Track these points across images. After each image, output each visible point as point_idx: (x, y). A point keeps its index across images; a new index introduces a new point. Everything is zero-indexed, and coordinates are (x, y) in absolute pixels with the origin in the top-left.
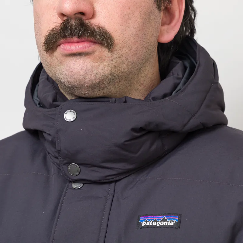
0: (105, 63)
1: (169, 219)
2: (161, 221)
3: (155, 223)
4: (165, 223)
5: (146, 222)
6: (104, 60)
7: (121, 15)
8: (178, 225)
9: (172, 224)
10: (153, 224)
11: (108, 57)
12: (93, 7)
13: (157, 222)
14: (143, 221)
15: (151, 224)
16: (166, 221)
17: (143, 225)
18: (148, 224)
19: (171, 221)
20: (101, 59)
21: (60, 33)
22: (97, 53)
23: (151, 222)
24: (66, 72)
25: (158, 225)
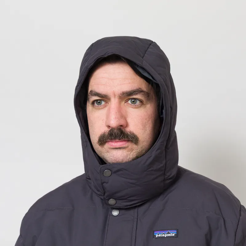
0: (134, 151)
1: (171, 232)
2: (167, 234)
3: (164, 235)
4: (169, 235)
5: (158, 234)
6: (133, 150)
7: (142, 123)
8: (177, 236)
9: (173, 235)
10: (163, 236)
11: (136, 148)
12: (126, 121)
13: (164, 234)
14: (156, 234)
15: (161, 236)
16: (170, 233)
17: (157, 237)
18: (159, 236)
19: (172, 234)
20: (132, 150)
21: (108, 136)
22: (130, 147)
23: (161, 235)
24: (111, 158)
25: (165, 236)
